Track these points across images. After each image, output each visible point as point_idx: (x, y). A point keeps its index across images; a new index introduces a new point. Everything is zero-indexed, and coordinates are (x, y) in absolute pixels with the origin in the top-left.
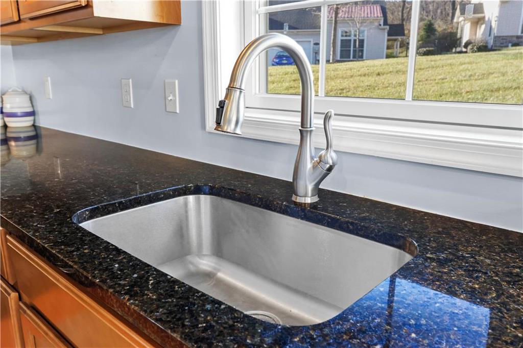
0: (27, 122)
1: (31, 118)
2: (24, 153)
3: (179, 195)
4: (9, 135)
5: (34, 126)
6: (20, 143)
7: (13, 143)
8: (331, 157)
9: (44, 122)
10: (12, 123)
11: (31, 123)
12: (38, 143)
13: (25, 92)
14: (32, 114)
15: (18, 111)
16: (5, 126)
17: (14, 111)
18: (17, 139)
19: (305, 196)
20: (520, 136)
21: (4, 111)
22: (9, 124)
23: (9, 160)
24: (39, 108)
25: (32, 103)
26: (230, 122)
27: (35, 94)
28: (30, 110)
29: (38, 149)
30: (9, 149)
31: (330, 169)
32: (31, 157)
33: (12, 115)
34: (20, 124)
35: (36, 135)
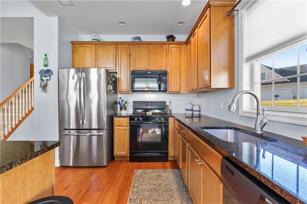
0: (198, 113)
1: (199, 112)
2: (196, 121)
3: (226, 129)
4: (193, 116)
5: (199, 114)
6: (196, 118)
7: (194, 118)
8: (265, 121)
9: (202, 113)
11: (199, 113)
12: (200, 119)
13: (198, 105)
14: (200, 111)
16: (193, 114)
17: (196, 110)
18: (195, 117)
19: (258, 131)
20: (306, 115)
21: (193, 110)
22: (194, 113)
23: (192, 123)
24: (201, 110)
25: (200, 108)
26: (232, 109)
27: (201, 106)
28: (199, 110)
29: (200, 120)
30: (193, 120)
31: (265, 124)
32: (198, 122)
33: (195, 111)
34: (196, 113)
35: (199, 116)
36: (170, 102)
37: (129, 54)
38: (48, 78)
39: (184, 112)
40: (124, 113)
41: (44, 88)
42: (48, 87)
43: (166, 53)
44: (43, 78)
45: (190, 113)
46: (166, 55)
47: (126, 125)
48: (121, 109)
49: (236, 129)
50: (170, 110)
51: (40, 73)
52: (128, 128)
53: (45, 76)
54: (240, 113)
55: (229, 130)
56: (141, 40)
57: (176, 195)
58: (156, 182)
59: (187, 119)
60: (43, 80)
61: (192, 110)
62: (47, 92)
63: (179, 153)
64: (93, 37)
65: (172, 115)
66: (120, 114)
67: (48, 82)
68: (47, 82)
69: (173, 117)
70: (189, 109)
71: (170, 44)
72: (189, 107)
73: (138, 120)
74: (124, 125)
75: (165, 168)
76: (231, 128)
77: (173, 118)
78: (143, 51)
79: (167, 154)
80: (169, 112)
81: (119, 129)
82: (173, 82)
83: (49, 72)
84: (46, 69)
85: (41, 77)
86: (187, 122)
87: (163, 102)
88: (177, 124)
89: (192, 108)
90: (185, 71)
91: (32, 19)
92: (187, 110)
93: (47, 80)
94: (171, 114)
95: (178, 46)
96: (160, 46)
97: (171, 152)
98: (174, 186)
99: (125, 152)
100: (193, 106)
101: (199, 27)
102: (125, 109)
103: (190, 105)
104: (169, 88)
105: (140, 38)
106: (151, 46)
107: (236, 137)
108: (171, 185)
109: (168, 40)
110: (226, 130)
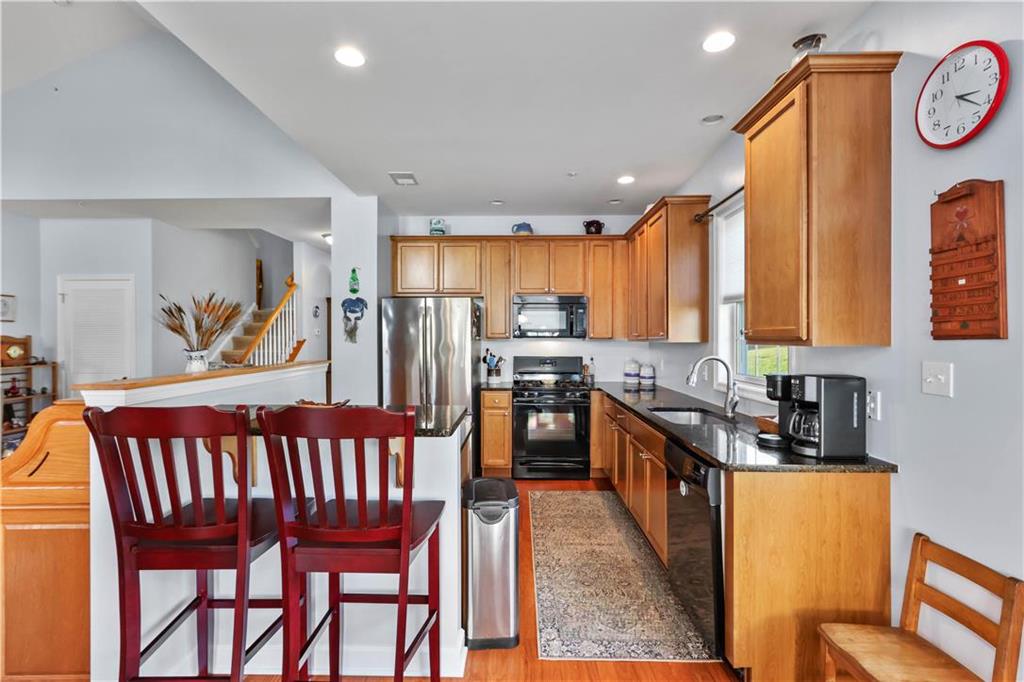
0: (650, 382)
1: (653, 380)
2: (647, 398)
4: (641, 388)
5: (653, 384)
6: (645, 393)
7: (642, 393)
9: (659, 383)
10: (644, 382)
12: (654, 394)
13: (652, 366)
14: (654, 378)
15: (647, 376)
16: (640, 383)
17: (645, 375)
18: (644, 390)
19: (728, 413)
21: (640, 375)
23: (639, 401)
24: (658, 375)
25: (654, 372)
27: (656, 367)
28: (653, 375)
29: (654, 397)
30: (639, 398)
32: (650, 401)
33: (644, 378)
34: (647, 383)
35: (654, 389)
36: (592, 359)
37: (507, 261)
38: (359, 314)
39: (621, 379)
40: (495, 381)
41: (351, 333)
42: (358, 332)
43: (584, 257)
44: (348, 314)
45: (634, 381)
46: (585, 262)
47: (506, 405)
48: (490, 373)
49: (703, 411)
50: (592, 376)
51: (343, 305)
52: (508, 412)
53: (353, 312)
54: (715, 386)
55: (693, 413)
56: (531, 230)
57: (609, 522)
58: (571, 507)
59: (627, 395)
60: (348, 319)
61: (638, 375)
62: (355, 342)
63: (612, 464)
64: (433, 226)
65: (596, 387)
66: (488, 383)
67: (359, 322)
68: (355, 323)
69: (599, 390)
70: (633, 373)
71: (592, 240)
72: (632, 369)
73: (530, 395)
74: (502, 406)
75: (584, 489)
76: (695, 410)
77: (598, 392)
78: (537, 255)
79: (587, 464)
80: (589, 379)
81: (492, 415)
82: (597, 318)
83: (360, 303)
84: (354, 297)
85: (345, 312)
86: (628, 399)
87: (576, 358)
88: (608, 404)
89: (637, 372)
90: (624, 295)
91: (328, 201)
92: (627, 375)
93: (357, 319)
94: (593, 384)
95: (610, 244)
96: (571, 243)
97: (596, 460)
98: (605, 512)
99: (504, 458)
100: (640, 366)
101: (651, 225)
102: (498, 373)
103: (633, 366)
104: (591, 330)
105: (529, 225)
106: (552, 244)
107: (704, 421)
108: (599, 511)
109: (588, 233)
110: (687, 413)
